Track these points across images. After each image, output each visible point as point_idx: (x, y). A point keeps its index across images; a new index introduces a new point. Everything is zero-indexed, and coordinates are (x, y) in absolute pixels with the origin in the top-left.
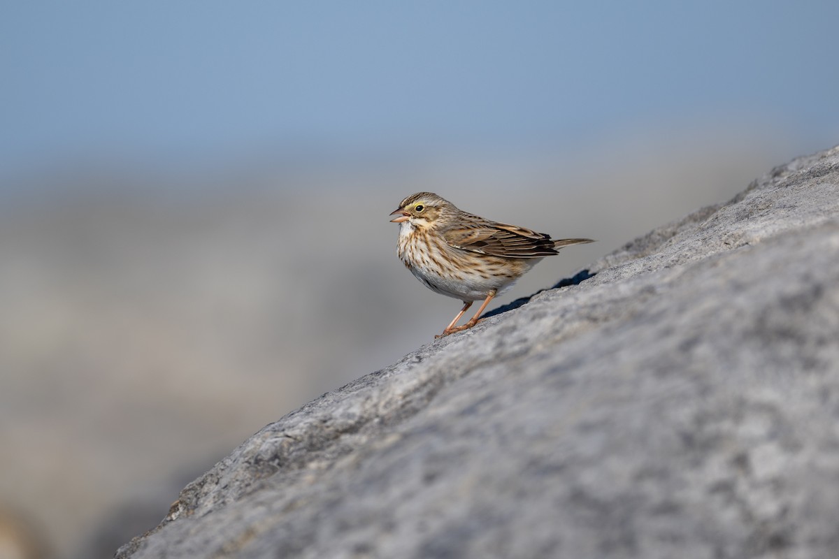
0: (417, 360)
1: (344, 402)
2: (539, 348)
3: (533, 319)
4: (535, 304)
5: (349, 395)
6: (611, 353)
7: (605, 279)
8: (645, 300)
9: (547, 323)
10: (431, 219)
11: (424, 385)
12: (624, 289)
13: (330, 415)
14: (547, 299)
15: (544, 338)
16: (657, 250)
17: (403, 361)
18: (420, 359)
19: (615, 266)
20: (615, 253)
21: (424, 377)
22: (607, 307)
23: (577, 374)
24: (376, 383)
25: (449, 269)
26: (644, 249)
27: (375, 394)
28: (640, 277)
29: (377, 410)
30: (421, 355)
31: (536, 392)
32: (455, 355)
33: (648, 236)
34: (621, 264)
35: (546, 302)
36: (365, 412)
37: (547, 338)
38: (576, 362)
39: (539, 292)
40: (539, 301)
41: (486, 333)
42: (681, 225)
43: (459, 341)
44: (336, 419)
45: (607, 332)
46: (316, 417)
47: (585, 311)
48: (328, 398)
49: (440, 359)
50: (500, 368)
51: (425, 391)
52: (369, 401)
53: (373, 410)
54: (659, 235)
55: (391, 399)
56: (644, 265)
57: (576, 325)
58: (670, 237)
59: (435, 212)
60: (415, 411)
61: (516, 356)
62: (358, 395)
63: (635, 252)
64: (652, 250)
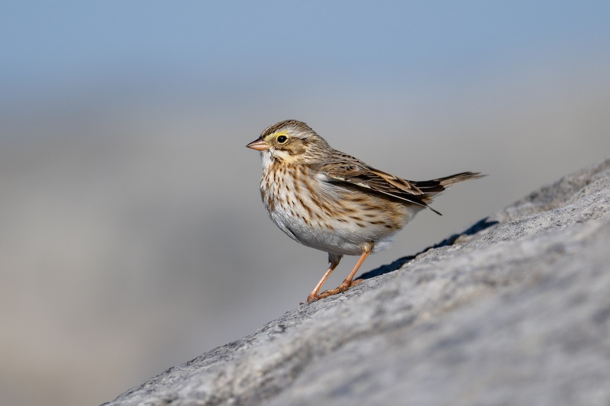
0: (280, 330)
1: (193, 378)
2: (426, 317)
3: (419, 282)
4: (421, 264)
5: (199, 370)
6: (512, 324)
7: (505, 235)
8: (552, 262)
9: (435, 287)
10: (295, 152)
11: (288, 359)
12: (528, 248)
13: (176, 394)
14: (436, 259)
15: (432, 305)
16: (567, 202)
17: (263, 331)
18: (283, 328)
19: (517, 220)
20: (517, 204)
21: (288, 350)
22: (508, 268)
23: (471, 349)
24: (231, 356)
25: (319, 216)
26: (552, 200)
27: (230, 369)
28: (547, 234)
29: (232, 389)
30: (285, 323)
31: (422, 369)
32: (325, 324)
33: (557, 185)
34: (524, 217)
35: (434, 262)
36: (218, 390)
37: (435, 305)
38: (470, 335)
39: (426, 250)
40: (427, 261)
41: (363, 299)
42: (596, 171)
43: (330, 307)
44: (183, 398)
45: (508, 299)
46: (159, 396)
47: (481, 274)
48: (173, 373)
49: (307, 329)
50: (379, 339)
51: (290, 366)
52: (222, 378)
53: (227, 389)
54: (570, 183)
55: (249, 376)
56: (552, 219)
57: (470, 289)
58: (583, 186)
59: (301, 145)
60: (277, 391)
61: (398, 325)
62: (209, 371)
63: (541, 204)
64: (561, 201)
